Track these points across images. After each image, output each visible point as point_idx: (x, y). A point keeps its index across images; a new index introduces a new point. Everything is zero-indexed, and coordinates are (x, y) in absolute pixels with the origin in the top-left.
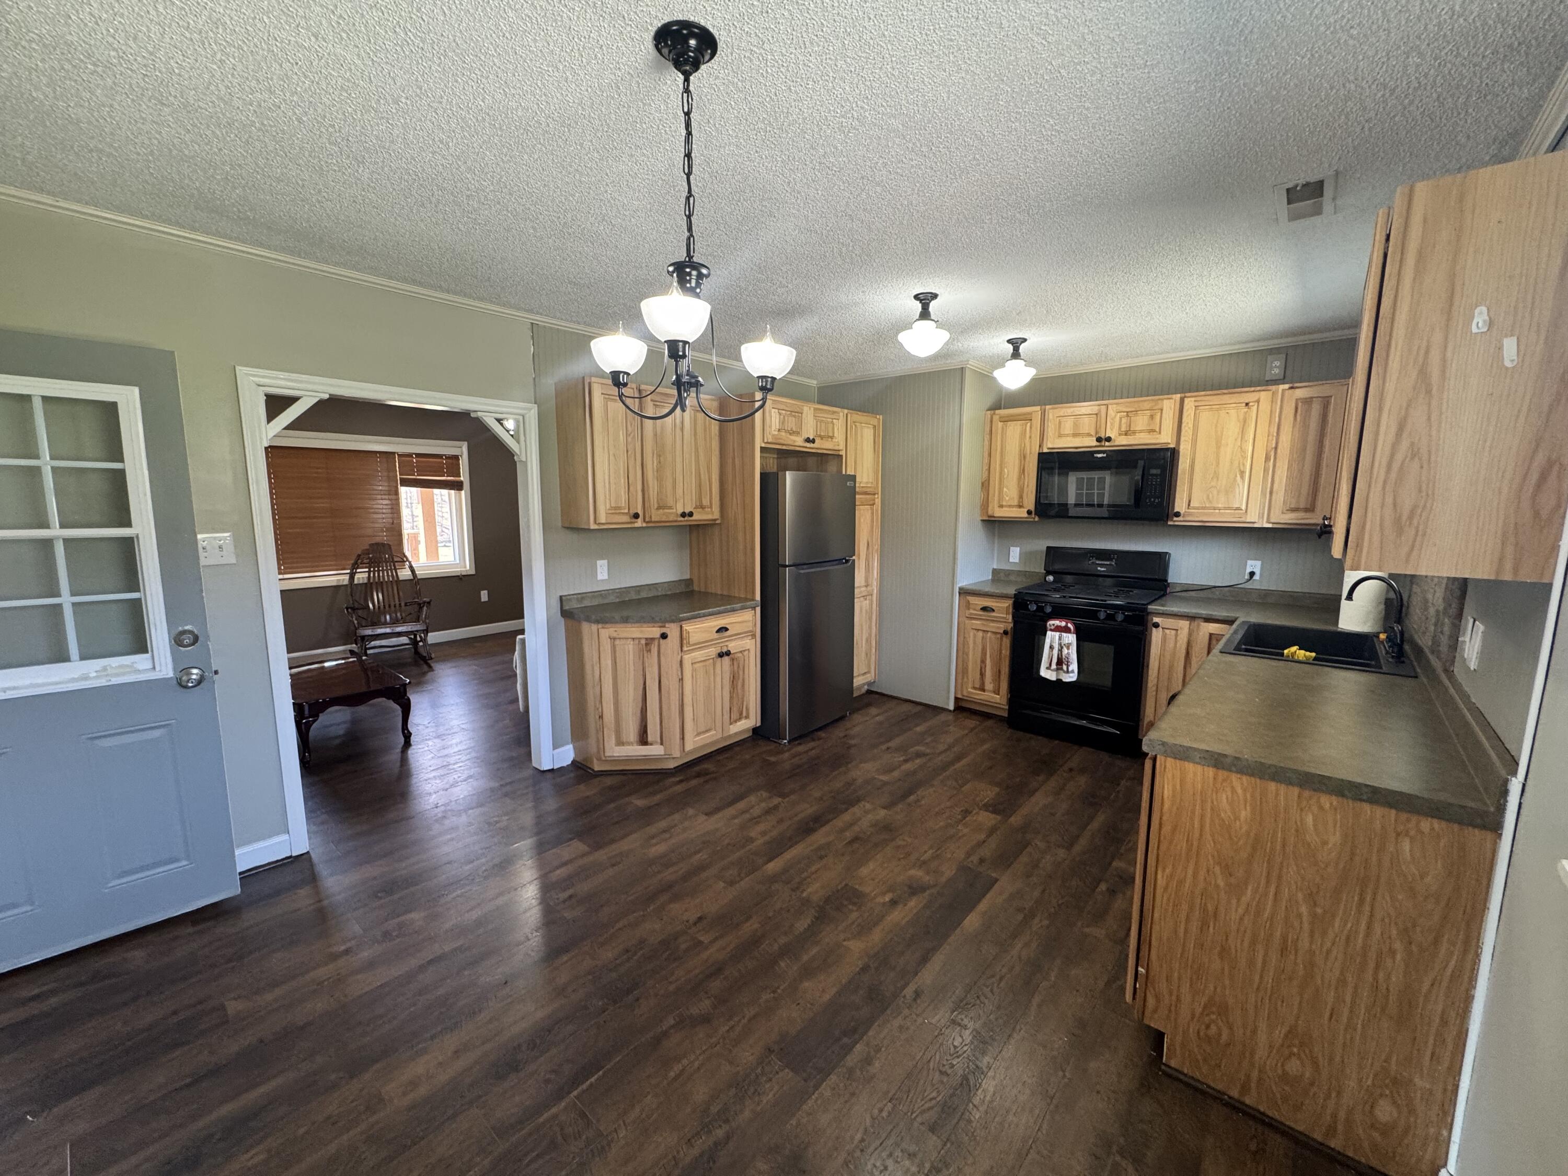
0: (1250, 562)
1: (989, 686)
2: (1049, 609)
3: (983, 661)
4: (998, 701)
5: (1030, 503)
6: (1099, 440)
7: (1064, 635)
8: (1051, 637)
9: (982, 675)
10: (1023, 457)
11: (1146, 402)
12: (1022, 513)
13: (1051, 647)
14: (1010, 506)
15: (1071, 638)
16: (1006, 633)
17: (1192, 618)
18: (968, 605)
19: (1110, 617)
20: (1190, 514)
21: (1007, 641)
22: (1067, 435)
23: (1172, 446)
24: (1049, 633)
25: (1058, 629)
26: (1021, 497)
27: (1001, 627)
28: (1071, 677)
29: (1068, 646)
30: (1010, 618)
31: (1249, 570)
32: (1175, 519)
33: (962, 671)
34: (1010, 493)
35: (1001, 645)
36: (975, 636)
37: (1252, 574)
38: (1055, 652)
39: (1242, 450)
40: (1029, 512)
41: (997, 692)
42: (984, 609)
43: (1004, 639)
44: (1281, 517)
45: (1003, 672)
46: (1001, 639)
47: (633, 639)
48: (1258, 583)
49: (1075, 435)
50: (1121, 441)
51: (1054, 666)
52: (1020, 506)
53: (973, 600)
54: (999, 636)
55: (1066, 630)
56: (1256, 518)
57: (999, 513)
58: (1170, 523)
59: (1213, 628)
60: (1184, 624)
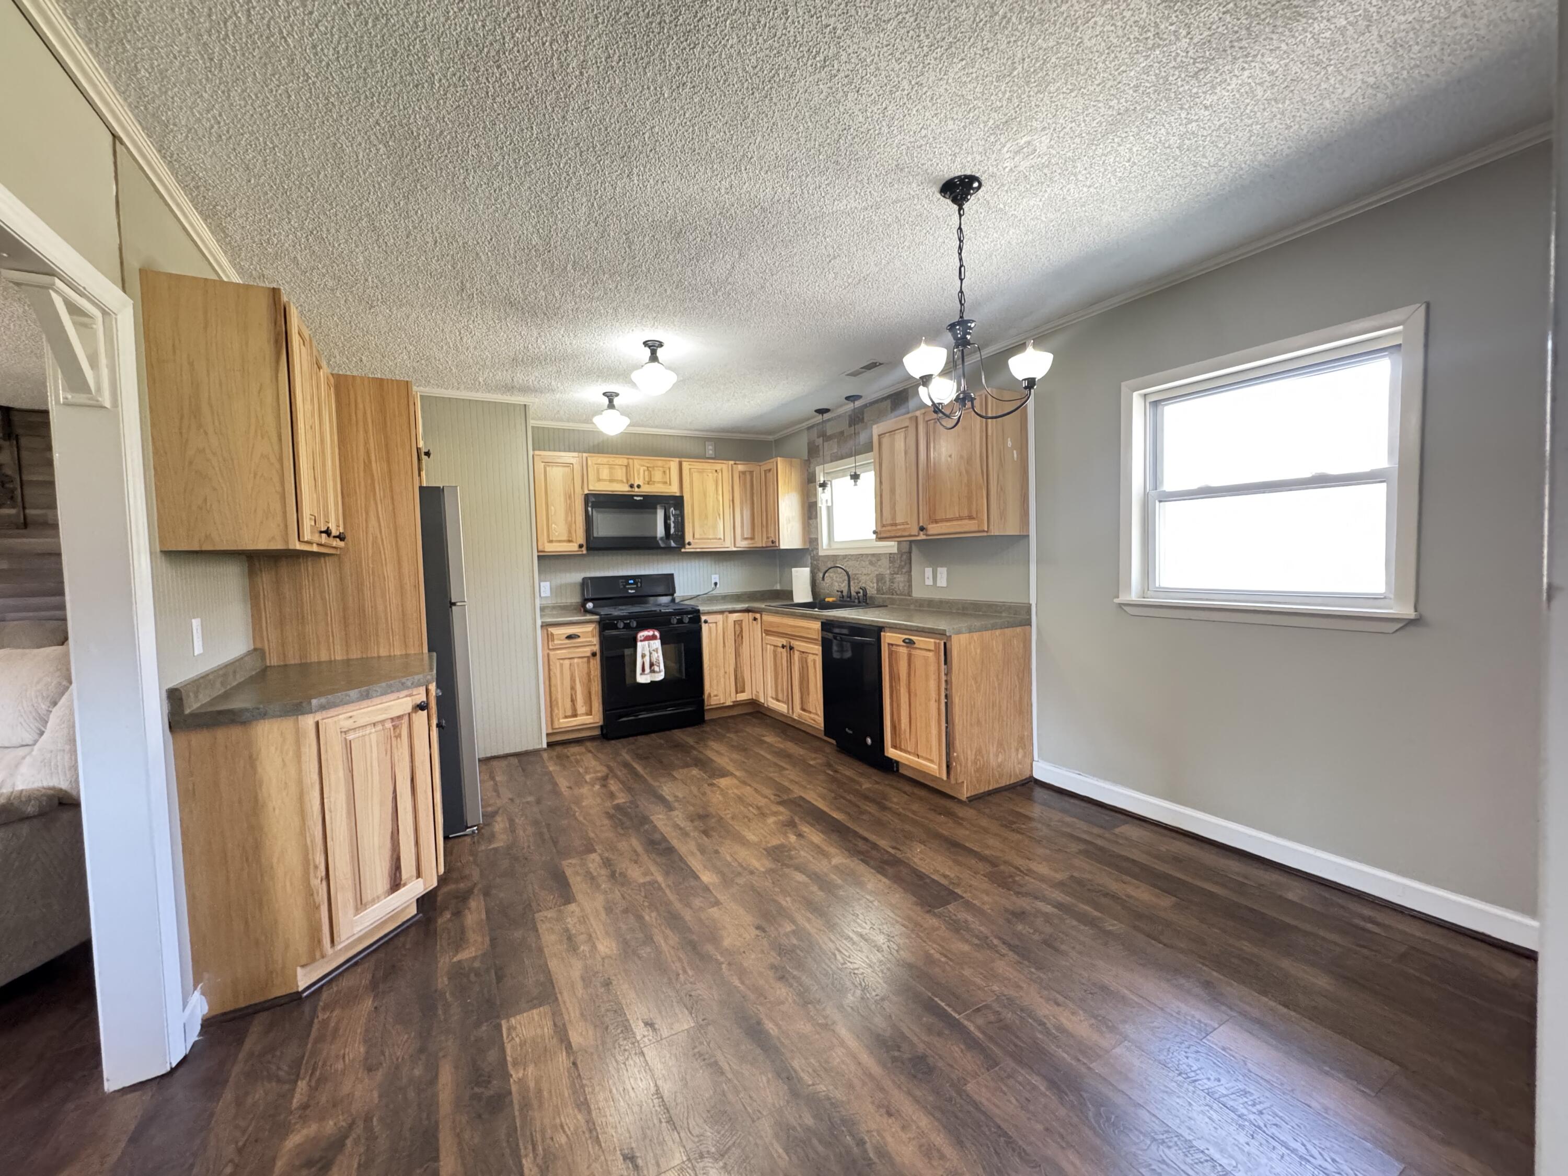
0: (713, 576)
1: (581, 709)
2: (634, 624)
3: (573, 688)
4: (592, 721)
5: (581, 538)
6: (632, 486)
7: (652, 642)
8: (642, 647)
9: (573, 701)
10: (569, 497)
11: (659, 462)
12: (574, 547)
13: (643, 656)
14: (560, 541)
15: (657, 644)
16: (594, 654)
17: (722, 612)
18: (550, 637)
19: (680, 621)
20: (696, 543)
21: (596, 664)
22: (605, 480)
23: (678, 494)
24: (639, 644)
25: (648, 638)
26: (570, 532)
27: (587, 651)
28: (660, 676)
29: (656, 650)
30: (595, 640)
31: (713, 582)
32: (687, 546)
33: (552, 704)
34: (559, 528)
35: (589, 668)
36: (561, 665)
37: (716, 584)
38: (647, 660)
39: (718, 501)
40: (581, 546)
41: (589, 713)
42: (569, 637)
43: (592, 661)
44: (742, 545)
45: (593, 692)
46: (589, 662)
47: (374, 724)
48: (720, 591)
49: (611, 481)
50: (647, 489)
51: (647, 670)
52: (570, 541)
53: (555, 631)
54: (586, 659)
55: (653, 638)
56: (729, 546)
57: (551, 548)
58: (683, 550)
59: (735, 616)
60: (719, 617)
